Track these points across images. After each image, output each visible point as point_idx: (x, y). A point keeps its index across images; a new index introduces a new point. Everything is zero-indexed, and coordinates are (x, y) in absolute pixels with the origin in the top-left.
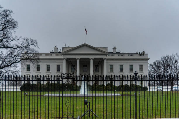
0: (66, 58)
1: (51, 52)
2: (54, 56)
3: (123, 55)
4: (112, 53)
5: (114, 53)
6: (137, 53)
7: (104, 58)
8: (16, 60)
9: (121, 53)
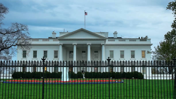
0: (62, 43)
1: (49, 38)
2: (51, 42)
3: (124, 40)
4: (113, 38)
5: (115, 38)
6: (139, 38)
7: (102, 43)
8: (6, 46)
9: (122, 38)
